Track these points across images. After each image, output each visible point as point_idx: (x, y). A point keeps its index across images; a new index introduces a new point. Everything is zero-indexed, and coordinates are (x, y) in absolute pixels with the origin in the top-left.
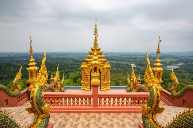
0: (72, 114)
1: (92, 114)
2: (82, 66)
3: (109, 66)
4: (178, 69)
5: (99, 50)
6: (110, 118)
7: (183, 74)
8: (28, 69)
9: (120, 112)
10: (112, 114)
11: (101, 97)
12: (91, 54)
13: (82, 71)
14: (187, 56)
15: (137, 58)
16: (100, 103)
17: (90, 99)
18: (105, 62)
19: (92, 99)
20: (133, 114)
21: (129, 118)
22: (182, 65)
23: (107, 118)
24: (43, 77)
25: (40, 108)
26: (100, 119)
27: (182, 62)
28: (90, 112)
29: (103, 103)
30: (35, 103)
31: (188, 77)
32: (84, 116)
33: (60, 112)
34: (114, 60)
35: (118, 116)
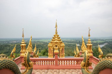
0: (44, 70)
1: (55, 70)
2: (49, 45)
3: (64, 45)
4: (105, 47)
5: (58, 36)
6: (65, 72)
7: (108, 50)
8: (21, 45)
9: (70, 69)
10: (66, 70)
11: (59, 60)
12: (54, 38)
13: (49, 48)
14: (109, 40)
15: (80, 41)
16: (59, 64)
17: (53, 61)
18: (61, 42)
19: (55, 61)
20: (78, 70)
21: (75, 72)
22: (107, 45)
23: (63, 72)
24: (30, 47)
25: (29, 63)
26: (59, 72)
27: (106, 43)
28: (54, 69)
29: (61, 64)
30: (26, 61)
31: (111, 52)
32: (50, 71)
33: (37, 69)
34: (67, 42)
35: (69, 71)
